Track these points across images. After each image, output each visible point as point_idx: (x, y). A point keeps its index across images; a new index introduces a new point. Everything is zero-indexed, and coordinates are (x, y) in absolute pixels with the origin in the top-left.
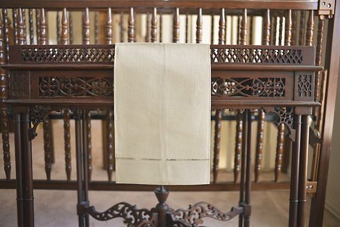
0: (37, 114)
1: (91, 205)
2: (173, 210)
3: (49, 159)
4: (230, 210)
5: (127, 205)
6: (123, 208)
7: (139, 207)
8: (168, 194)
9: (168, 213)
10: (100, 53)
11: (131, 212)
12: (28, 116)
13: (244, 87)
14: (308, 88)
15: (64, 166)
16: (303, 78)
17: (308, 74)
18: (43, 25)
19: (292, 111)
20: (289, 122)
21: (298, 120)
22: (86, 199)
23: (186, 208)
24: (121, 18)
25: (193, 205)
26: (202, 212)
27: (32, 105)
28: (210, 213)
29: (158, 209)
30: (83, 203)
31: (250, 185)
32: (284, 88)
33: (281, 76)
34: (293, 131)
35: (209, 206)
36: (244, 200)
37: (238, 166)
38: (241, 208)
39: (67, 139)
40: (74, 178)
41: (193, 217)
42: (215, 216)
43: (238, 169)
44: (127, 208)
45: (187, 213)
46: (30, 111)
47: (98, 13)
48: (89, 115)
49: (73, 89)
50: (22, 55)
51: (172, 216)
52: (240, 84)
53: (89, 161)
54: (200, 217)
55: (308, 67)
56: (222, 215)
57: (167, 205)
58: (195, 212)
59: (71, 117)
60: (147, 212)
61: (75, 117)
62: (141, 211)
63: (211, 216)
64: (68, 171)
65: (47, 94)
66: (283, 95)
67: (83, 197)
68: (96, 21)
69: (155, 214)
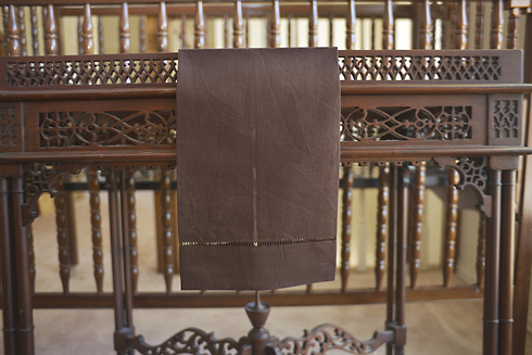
0: (37, 178)
1: (137, 333)
2: (277, 339)
3: (68, 257)
4: (371, 336)
5: (197, 332)
6: (192, 339)
7: (218, 336)
8: (268, 313)
9: (269, 344)
10: (148, 68)
11: (205, 344)
12: (20, 182)
13: (400, 124)
14: (512, 123)
15: (92, 270)
16: (502, 105)
17: (511, 98)
18: (51, 33)
19: (484, 164)
20: (480, 183)
21: (495, 179)
22: (128, 322)
23: (299, 335)
24: (183, 26)
25: (309, 329)
26: (326, 341)
27: (27, 163)
28: (339, 342)
29: (253, 340)
30: (124, 330)
31: (404, 294)
32: (470, 123)
33: (464, 102)
34: (487, 198)
35: (336, 331)
36: (394, 318)
37: (382, 262)
38: (390, 332)
39: (95, 224)
40: (108, 288)
41: (310, 350)
42: (347, 348)
43: (382, 267)
44: (198, 338)
45: (301, 344)
46: (25, 175)
47: (144, 18)
48: (132, 182)
49: (100, 132)
50: (9, 74)
51: (277, 350)
52: (392, 118)
53: (133, 260)
54: (322, 351)
55: (512, 85)
56: (358, 345)
57: (267, 332)
58: (313, 341)
59: (102, 187)
60: (233, 345)
61: (108, 186)
62: (222, 343)
63: (341, 348)
64: (99, 277)
65: (54, 143)
66: (469, 137)
67: (123, 320)
68: (141, 32)
69: (247, 348)
